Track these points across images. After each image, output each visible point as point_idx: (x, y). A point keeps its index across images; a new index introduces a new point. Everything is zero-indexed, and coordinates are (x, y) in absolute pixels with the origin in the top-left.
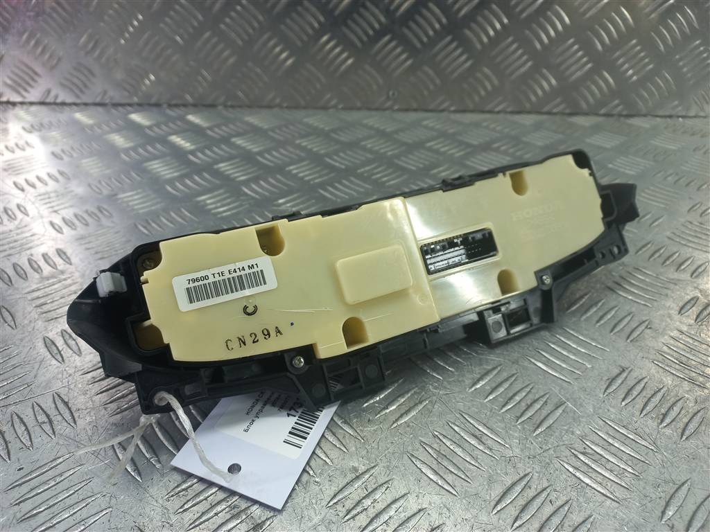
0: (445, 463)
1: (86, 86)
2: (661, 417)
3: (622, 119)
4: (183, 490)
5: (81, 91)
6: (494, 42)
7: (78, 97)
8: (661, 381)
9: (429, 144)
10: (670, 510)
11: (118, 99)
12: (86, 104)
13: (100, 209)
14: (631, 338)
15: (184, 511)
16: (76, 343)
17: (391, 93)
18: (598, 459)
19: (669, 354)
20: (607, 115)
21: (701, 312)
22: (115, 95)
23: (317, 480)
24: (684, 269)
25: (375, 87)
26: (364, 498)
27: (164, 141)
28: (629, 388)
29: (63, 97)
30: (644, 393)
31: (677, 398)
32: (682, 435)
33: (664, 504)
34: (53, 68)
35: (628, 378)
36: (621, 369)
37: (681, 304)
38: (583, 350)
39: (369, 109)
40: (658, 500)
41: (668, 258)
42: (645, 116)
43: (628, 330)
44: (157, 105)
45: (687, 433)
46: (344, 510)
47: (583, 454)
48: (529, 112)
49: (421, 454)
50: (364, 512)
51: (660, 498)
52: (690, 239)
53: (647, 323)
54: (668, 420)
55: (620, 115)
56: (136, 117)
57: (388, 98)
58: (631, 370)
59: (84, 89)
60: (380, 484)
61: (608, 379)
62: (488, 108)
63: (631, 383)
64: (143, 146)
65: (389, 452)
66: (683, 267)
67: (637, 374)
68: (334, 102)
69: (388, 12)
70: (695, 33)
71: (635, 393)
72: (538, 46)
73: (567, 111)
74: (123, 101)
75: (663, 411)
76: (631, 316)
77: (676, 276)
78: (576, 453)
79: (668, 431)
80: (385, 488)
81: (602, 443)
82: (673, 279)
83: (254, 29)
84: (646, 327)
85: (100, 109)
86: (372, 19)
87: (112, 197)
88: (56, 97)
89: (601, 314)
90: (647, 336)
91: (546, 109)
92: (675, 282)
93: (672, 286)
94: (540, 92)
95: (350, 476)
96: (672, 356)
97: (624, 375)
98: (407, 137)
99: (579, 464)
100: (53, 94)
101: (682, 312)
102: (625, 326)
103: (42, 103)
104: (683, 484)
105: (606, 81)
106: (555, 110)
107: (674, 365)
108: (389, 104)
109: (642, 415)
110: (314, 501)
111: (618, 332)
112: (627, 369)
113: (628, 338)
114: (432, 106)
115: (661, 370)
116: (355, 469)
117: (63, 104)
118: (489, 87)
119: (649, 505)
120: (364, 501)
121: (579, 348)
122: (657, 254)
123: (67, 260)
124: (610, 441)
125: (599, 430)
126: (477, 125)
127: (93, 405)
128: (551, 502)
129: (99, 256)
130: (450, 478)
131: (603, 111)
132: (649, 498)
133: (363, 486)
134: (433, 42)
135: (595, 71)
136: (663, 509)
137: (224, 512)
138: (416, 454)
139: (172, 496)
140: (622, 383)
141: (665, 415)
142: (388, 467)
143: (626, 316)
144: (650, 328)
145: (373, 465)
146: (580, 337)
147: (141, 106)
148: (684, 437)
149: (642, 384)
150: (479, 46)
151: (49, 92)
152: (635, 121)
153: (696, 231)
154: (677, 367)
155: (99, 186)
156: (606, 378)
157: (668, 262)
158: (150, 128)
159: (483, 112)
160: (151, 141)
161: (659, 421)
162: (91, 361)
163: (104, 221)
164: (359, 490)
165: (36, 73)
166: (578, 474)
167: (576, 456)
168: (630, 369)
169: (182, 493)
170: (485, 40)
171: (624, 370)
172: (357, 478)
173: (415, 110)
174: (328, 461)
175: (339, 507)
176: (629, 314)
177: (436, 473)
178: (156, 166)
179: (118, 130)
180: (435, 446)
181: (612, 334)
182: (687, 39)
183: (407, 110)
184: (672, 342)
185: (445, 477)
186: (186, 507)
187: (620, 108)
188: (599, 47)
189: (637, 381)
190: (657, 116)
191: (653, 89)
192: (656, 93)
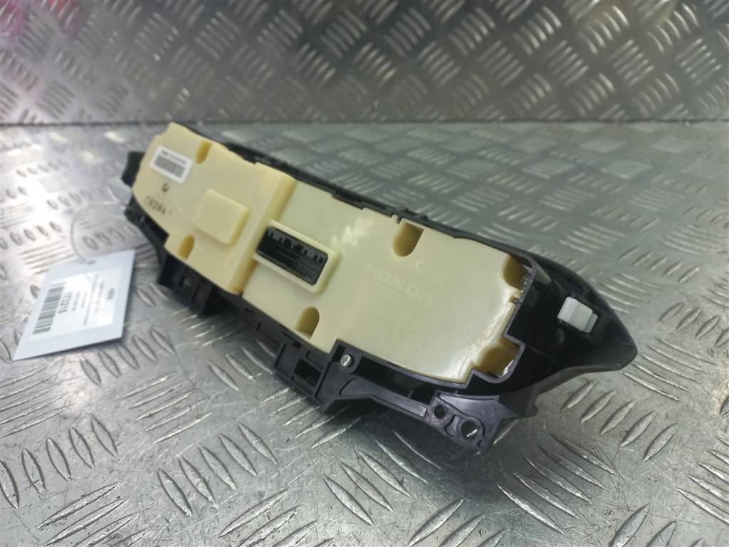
0: (365, 487)
1: (63, 106)
2: (624, 434)
3: (625, 125)
4: (62, 517)
5: (59, 111)
6: (482, 47)
7: (55, 116)
8: (629, 395)
9: (410, 154)
10: (619, 541)
11: (95, 118)
12: (64, 125)
15: (57, 541)
17: (376, 104)
19: (642, 365)
20: (608, 121)
21: (685, 319)
23: (215, 506)
24: (672, 273)
25: (359, 99)
26: (263, 526)
28: (592, 403)
29: (42, 117)
30: (609, 408)
31: (646, 413)
32: (646, 454)
33: (614, 533)
34: (30, 87)
35: (593, 392)
36: (585, 382)
37: (664, 310)
39: (354, 121)
40: (607, 528)
41: (655, 263)
42: (648, 120)
44: (136, 123)
45: (652, 452)
46: (238, 540)
48: (524, 120)
49: (339, 477)
50: (261, 543)
51: (610, 527)
52: (681, 242)
54: (631, 438)
55: (621, 121)
56: (112, 135)
57: (373, 110)
58: (598, 383)
59: (61, 108)
60: (284, 511)
61: (570, 393)
62: (480, 116)
63: (594, 398)
65: (303, 476)
66: (670, 272)
67: (602, 387)
68: (316, 115)
69: (367, 19)
70: (696, 32)
71: (598, 407)
72: (529, 51)
73: (565, 117)
74: (102, 120)
75: (627, 428)
77: (660, 280)
79: (630, 451)
80: (289, 516)
82: (658, 285)
83: (230, 40)
85: (78, 129)
86: (352, 28)
88: (34, 118)
91: (542, 115)
92: (661, 288)
93: (656, 292)
94: (534, 99)
95: (254, 501)
96: (646, 367)
97: (590, 387)
98: (389, 148)
100: (31, 114)
101: (664, 319)
103: (21, 125)
104: (639, 510)
105: (603, 85)
106: (551, 117)
107: (646, 376)
108: (375, 115)
109: (602, 433)
110: (207, 530)
112: (592, 381)
114: (420, 117)
115: (631, 382)
116: (261, 494)
117: (41, 125)
118: (479, 96)
119: (595, 535)
120: (262, 530)
122: (643, 260)
126: (466, 134)
128: (480, 532)
130: (366, 504)
131: (603, 116)
132: (597, 527)
133: (266, 514)
134: (417, 49)
135: (593, 74)
136: (611, 540)
137: (102, 542)
138: (333, 476)
139: (48, 524)
140: (585, 397)
141: (628, 433)
142: (298, 492)
145: (282, 489)
147: (118, 125)
148: (648, 457)
149: (608, 399)
150: (465, 53)
151: (26, 113)
152: (638, 127)
153: (689, 235)
154: (650, 378)
155: (57, 202)
156: (568, 392)
157: (654, 268)
158: (122, 145)
159: (474, 121)
160: (121, 157)
161: (621, 439)
163: (53, 236)
164: (260, 518)
165: (13, 94)
167: (518, 479)
168: (595, 382)
169: (59, 521)
170: (472, 45)
171: (588, 383)
172: (261, 504)
173: (403, 121)
174: (232, 485)
175: (233, 537)
177: (352, 498)
179: (90, 147)
180: (357, 468)
182: (687, 38)
183: (393, 121)
185: (362, 503)
186: (60, 537)
187: (621, 113)
188: (594, 49)
189: (601, 395)
190: (661, 121)
191: (655, 92)
192: (658, 96)
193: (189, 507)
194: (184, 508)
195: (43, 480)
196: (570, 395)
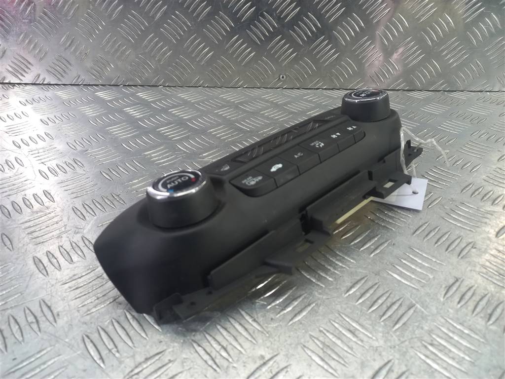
0: (329, 352)
2: (488, 316)
3: (446, 93)
4: (136, 374)
5: (62, 76)
7: (59, 79)
8: (486, 289)
9: (308, 113)
12: (65, 85)
13: (74, 160)
14: (461, 255)
16: (57, 261)
17: (281, 76)
18: (442, 349)
19: (490, 268)
20: (436, 91)
22: (86, 78)
23: (235, 365)
24: (497, 204)
25: (270, 72)
27: (121, 111)
28: (463, 293)
29: (49, 79)
30: (474, 298)
31: (499, 302)
34: (41, 59)
35: (461, 286)
36: (456, 279)
37: (497, 230)
38: (426, 265)
39: (266, 87)
41: (485, 195)
42: (462, 91)
43: (458, 249)
44: (116, 86)
47: (432, 345)
49: (311, 345)
52: (500, 181)
53: (472, 244)
54: (493, 319)
55: (445, 91)
56: (100, 94)
57: (279, 80)
58: (463, 280)
59: (63, 74)
60: (281, 368)
62: (350, 86)
63: (463, 289)
64: (106, 115)
65: (287, 344)
66: (496, 202)
67: (467, 283)
68: (240, 83)
69: (279, 19)
70: (499, 32)
71: (467, 297)
73: (407, 88)
74: (91, 83)
75: (489, 311)
76: (461, 238)
77: (492, 208)
78: (426, 344)
79: (493, 328)
81: (444, 336)
82: (490, 211)
83: (184, 31)
84: (472, 247)
85: (75, 88)
87: (84, 152)
88: (44, 80)
89: (438, 237)
90: (473, 254)
91: (392, 87)
92: (492, 213)
93: (489, 216)
95: (259, 363)
96: (493, 269)
97: (457, 284)
99: (428, 353)
100: (41, 77)
101: (499, 235)
102: (456, 246)
103: (34, 84)
105: (434, 67)
107: (495, 277)
108: (280, 84)
109: (474, 315)
111: (452, 250)
112: (460, 279)
113: (459, 255)
114: (310, 86)
115: (485, 280)
116: (262, 357)
117: (49, 84)
118: (351, 72)
121: (423, 263)
122: (477, 193)
123: (51, 199)
124: (451, 335)
125: (442, 326)
127: (69, 308)
129: (75, 195)
130: (333, 363)
131: (433, 88)
133: (269, 370)
134: (311, 40)
138: (306, 344)
140: (457, 290)
141: (491, 315)
142: (287, 355)
143: (456, 239)
144: (475, 248)
145: (275, 354)
146: (424, 255)
147: (103, 86)
149: (472, 291)
150: (343, 43)
151: (39, 76)
154: (497, 277)
155: (75, 144)
156: (445, 286)
157: (485, 198)
158: (110, 101)
159: (346, 89)
160: (112, 111)
161: (487, 320)
162: (68, 275)
163: (79, 171)
164: (266, 373)
165: (30, 63)
166: (428, 361)
167: (426, 347)
168: (462, 279)
171: (457, 280)
172: (265, 364)
173: (299, 88)
174: (242, 350)
176: (459, 237)
177: (323, 360)
178: (115, 130)
180: (321, 339)
181: (447, 252)
182: (493, 36)
183: (292, 88)
184: (492, 258)
185: (329, 362)
187: (445, 86)
188: (430, 43)
189: (468, 288)
192: (470, 75)
193: (218, 366)
194: (215, 367)
195: (116, 347)
196: (447, 288)
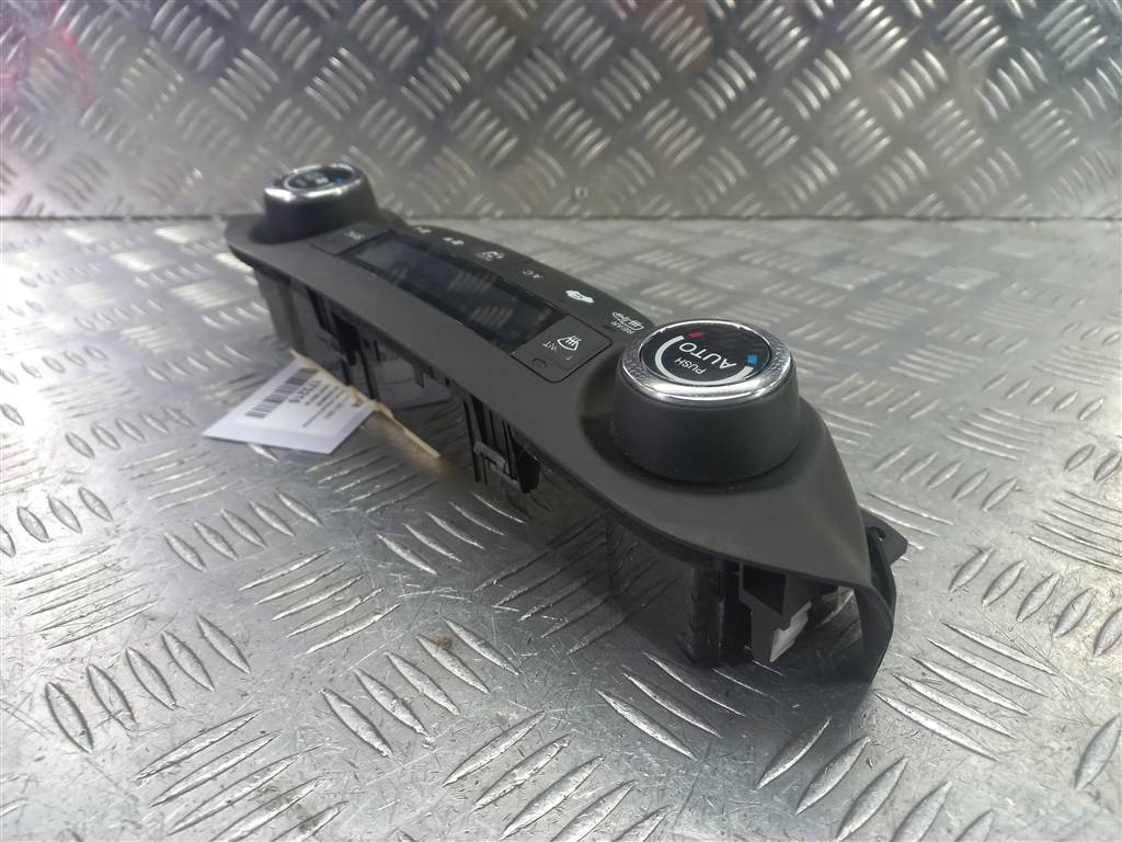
0: (670, 705)
1: (90, 189)
2: (1055, 620)
3: (943, 224)
4: (173, 763)
5: (83, 198)
6: (736, 107)
7: (75, 206)
8: (1047, 567)
9: (638, 258)
10: (1089, 768)
11: (139, 210)
12: (89, 219)
13: (87, 351)
14: (989, 505)
15: (169, 799)
16: (9, 537)
17: (578, 191)
18: (949, 688)
19: (1056, 526)
20: (920, 218)
21: (1102, 466)
22: (136, 203)
23: (428, 739)
24: (1065, 408)
25: (552, 183)
26: (516, 767)
28: (994, 578)
29: (52, 206)
30: (1019, 586)
31: (1079, 591)
32: (1096, 646)
33: (1078, 759)
34: (37, 161)
35: (989, 565)
36: (977, 551)
37: (1067, 455)
38: (907, 525)
39: (545, 217)
40: (1065, 751)
41: (1037, 395)
42: (977, 218)
43: (982, 495)
44: (205, 218)
45: (1103, 643)
46: (478, 788)
47: (923, 682)
48: (798, 217)
50: (516, 792)
51: (1069, 749)
52: (1068, 368)
53: (1013, 483)
54: (1067, 625)
55: (939, 218)
56: (168, 233)
57: (574, 200)
58: (995, 551)
59: (86, 194)
60: (547, 742)
61: (956, 566)
62: (732, 211)
63: (995, 571)
64: (174, 269)
66: (1062, 406)
67: (1003, 557)
68: (486, 209)
69: (567, 64)
70: (1042, 91)
71: (1005, 584)
72: (804, 113)
73: (857, 213)
74: (151, 212)
75: (1057, 611)
76: (985, 473)
77: (1054, 417)
78: (907, 681)
79: (1071, 644)
80: (555, 750)
81: (953, 663)
82: (1049, 422)
83: (358, 92)
84: (1013, 489)
85: (111, 225)
86: (544, 76)
87: (111, 336)
88: (41, 207)
89: (933, 472)
90: (1015, 503)
91: (823, 211)
92: (1053, 427)
93: (1049, 433)
94: (811, 186)
95: (492, 731)
96: (1062, 529)
97: (984, 559)
98: (606, 250)
99: (915, 699)
100: (36, 202)
101: (1071, 465)
102: (976, 488)
103: (18, 218)
104: (1108, 724)
105: (912, 164)
106: (836, 214)
107: (1066, 542)
108: (574, 210)
109: (1020, 619)
110: (421, 775)
111: (966, 496)
112: (987, 550)
113: (983, 505)
114: (643, 211)
115: (1046, 551)
116: (501, 720)
117: (52, 218)
118: (732, 180)
119: (1050, 761)
120: (515, 771)
121: (900, 522)
122: (1019, 390)
123: (17, 419)
124: (969, 661)
125: (947, 644)
126: (716, 234)
127: (22, 630)
128: (868, 762)
129: (75, 412)
130: (677, 727)
131: (911, 213)
132: (1048, 750)
133: (515, 748)
134: (640, 109)
135: (896, 149)
136: (1076, 767)
137: (247, 798)
138: (614, 691)
139: (149, 775)
140: (981, 570)
141: (1061, 618)
142: (563, 714)
143: (976, 475)
144: (1019, 490)
145: (535, 712)
146: (901, 506)
147: (176, 219)
148: (1100, 651)
149: (1016, 572)
150: (712, 115)
151: (29, 199)
152: (966, 227)
153: (1076, 359)
154: (1072, 544)
155: (92, 320)
156: (953, 564)
157: (1037, 401)
158: (188, 245)
159: (724, 218)
160: (188, 261)
161: (1052, 627)
162: (30, 564)
163: (93, 366)
164: (508, 755)
165: (9, 170)
166: (915, 715)
167: (909, 687)
168: (991, 550)
169: (169, 770)
170: (721, 104)
171: (981, 552)
172: (505, 734)
173: (617, 218)
174: (450, 707)
175: (468, 785)
176: (982, 471)
178: (192, 293)
179: (136, 249)
181: (956, 499)
182: (1031, 98)
183: (604, 218)
184: (1056, 508)
186: (174, 792)
187: (938, 207)
188: (898, 113)
189: (1005, 567)
190: (995, 219)
191: (986, 176)
192: (991, 182)
193: (385, 742)
194: (377, 744)
195: (130, 709)
196: (959, 568)
